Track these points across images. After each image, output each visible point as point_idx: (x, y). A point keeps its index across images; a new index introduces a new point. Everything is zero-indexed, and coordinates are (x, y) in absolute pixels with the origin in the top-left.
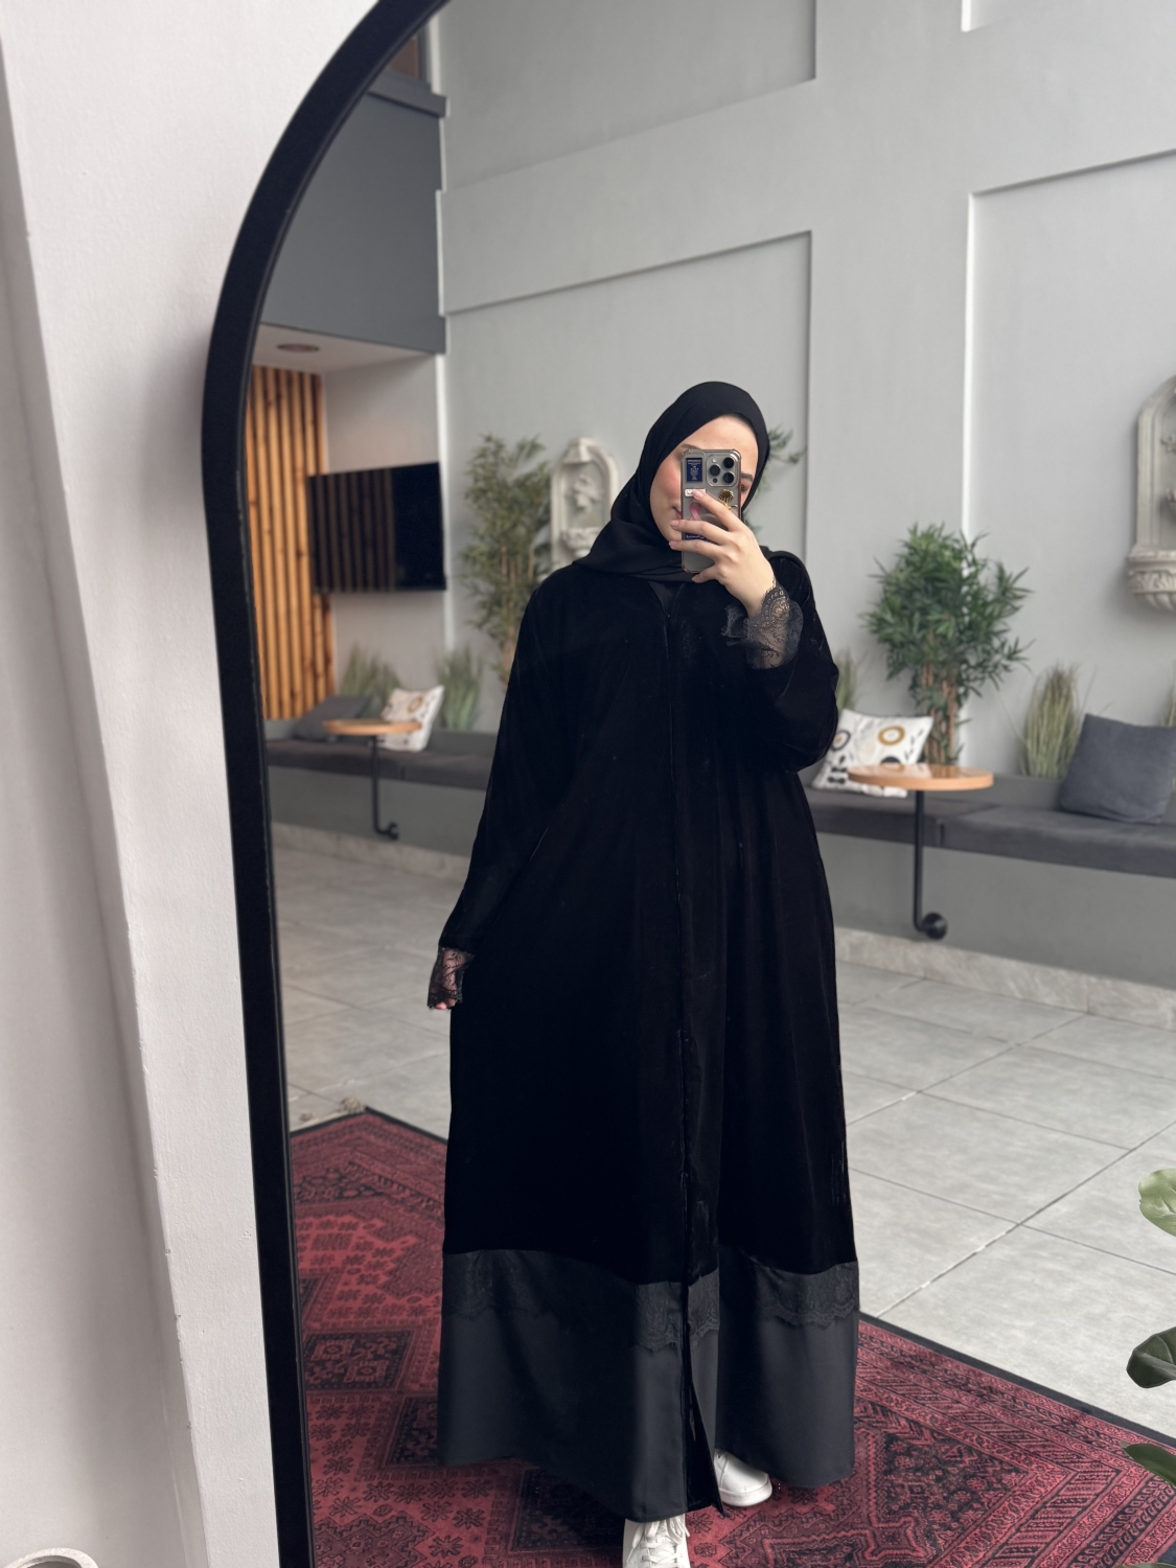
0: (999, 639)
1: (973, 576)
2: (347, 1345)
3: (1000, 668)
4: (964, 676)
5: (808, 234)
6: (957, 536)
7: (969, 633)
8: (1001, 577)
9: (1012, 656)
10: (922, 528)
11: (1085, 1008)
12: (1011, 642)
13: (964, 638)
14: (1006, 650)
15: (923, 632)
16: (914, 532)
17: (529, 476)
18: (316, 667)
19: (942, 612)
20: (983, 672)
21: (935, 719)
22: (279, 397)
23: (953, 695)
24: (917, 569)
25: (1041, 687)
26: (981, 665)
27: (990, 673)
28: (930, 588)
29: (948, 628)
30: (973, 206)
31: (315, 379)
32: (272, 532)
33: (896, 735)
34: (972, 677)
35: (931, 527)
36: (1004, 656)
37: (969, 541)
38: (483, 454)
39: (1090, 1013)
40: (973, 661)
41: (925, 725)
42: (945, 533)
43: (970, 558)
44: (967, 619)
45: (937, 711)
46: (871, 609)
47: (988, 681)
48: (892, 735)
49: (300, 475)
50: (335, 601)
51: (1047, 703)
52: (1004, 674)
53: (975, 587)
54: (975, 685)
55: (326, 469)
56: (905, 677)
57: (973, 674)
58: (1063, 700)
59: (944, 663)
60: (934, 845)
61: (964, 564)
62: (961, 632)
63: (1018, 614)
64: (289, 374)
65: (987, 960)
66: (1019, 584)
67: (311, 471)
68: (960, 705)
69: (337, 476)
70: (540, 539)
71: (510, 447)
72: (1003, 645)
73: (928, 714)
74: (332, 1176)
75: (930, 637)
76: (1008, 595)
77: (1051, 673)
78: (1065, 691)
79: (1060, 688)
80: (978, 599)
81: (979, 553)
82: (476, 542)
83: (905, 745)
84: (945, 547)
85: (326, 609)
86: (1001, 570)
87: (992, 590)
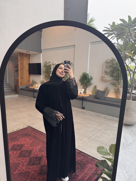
0: (91, 82)
1: (88, 77)
2: (25, 152)
5: (75, 45)
7: (88, 82)
9: (92, 84)
10: (84, 72)
15: (84, 81)
16: (83, 73)
17: (49, 65)
18: (29, 81)
22: (26, 56)
24: (83, 76)
25: (94, 87)
26: (89, 85)
28: (85, 78)
29: (86, 81)
30: (90, 44)
31: (30, 55)
32: (25, 69)
38: (45, 63)
39: (97, 116)
40: (88, 84)
41: (84, 90)
46: (79, 79)
48: (81, 91)
52: (91, 86)
55: (30, 63)
56: (82, 85)
57: (88, 85)
59: (86, 84)
60: (84, 101)
63: (92, 80)
64: (27, 54)
65: (88, 111)
66: (92, 78)
67: (29, 63)
68: (87, 88)
70: (50, 71)
71: (48, 62)
74: (26, 134)
78: (96, 87)
80: (89, 79)
81: (89, 75)
82: (44, 71)
84: (86, 74)
85: (30, 76)
86: (91, 76)
87: (90, 78)
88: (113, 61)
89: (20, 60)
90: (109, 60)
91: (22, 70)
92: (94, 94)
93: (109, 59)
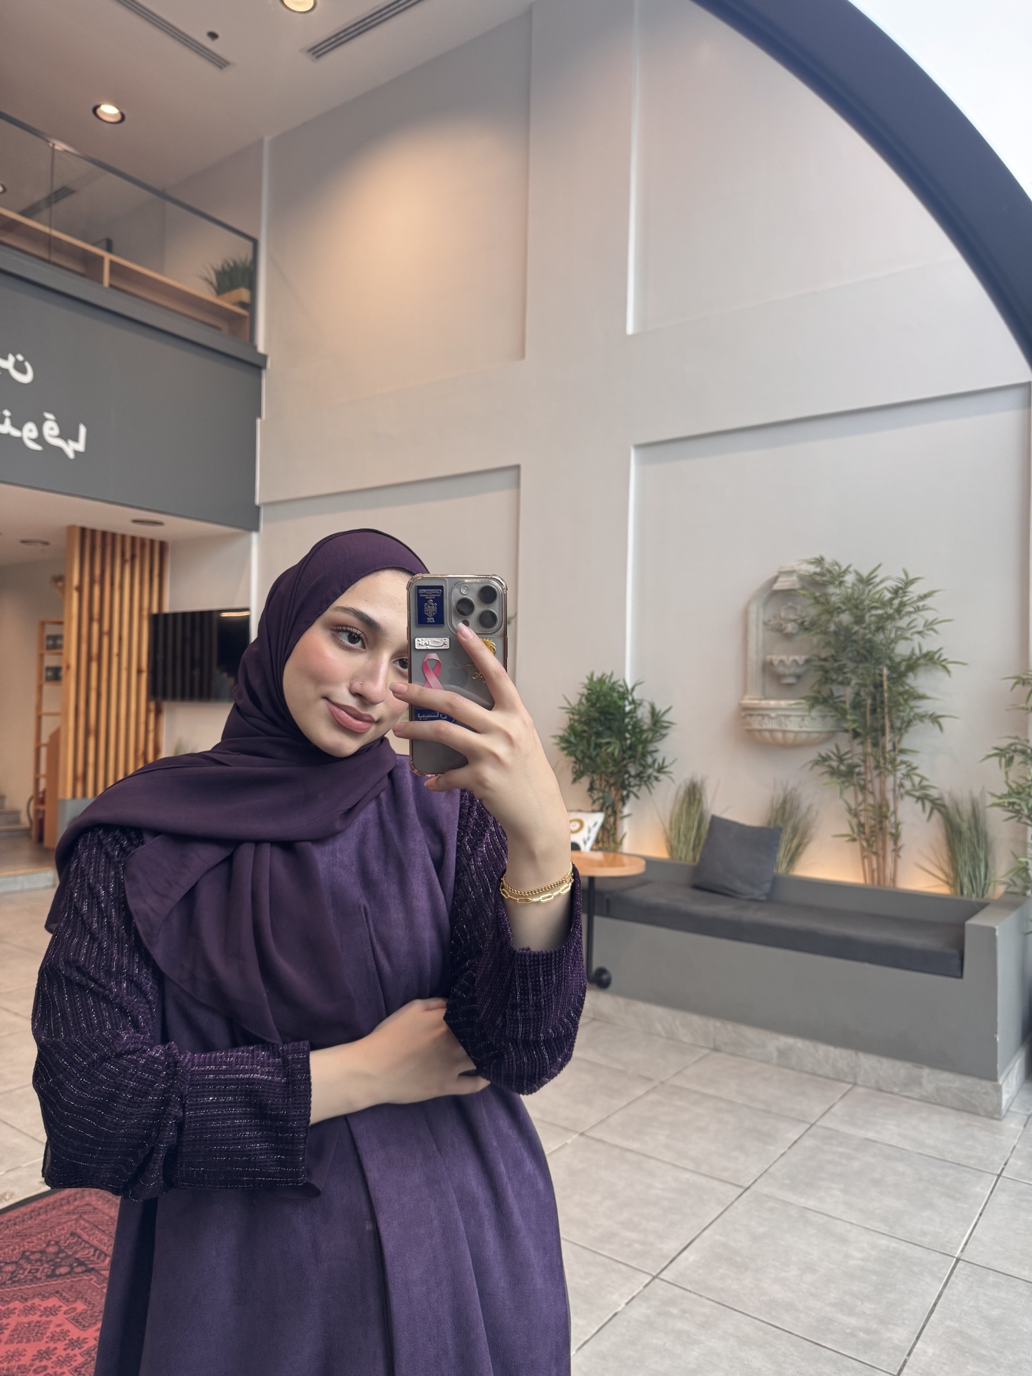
0: (652, 757)
1: (633, 711)
3: (652, 778)
4: (627, 782)
5: (518, 467)
6: (621, 683)
7: (629, 753)
8: (653, 712)
9: (661, 769)
10: (597, 675)
11: (712, 1046)
12: (660, 761)
13: (626, 756)
14: (656, 766)
15: (598, 750)
16: (591, 679)
19: (610, 736)
20: (641, 781)
21: (606, 814)
22: (133, 557)
23: (618, 797)
24: (593, 705)
25: (682, 793)
26: (639, 776)
27: (645, 781)
28: (602, 718)
29: (615, 749)
30: (633, 454)
31: (163, 546)
32: (119, 655)
33: (577, 825)
34: (632, 784)
35: (603, 675)
36: (654, 770)
37: (630, 687)
39: (716, 1049)
40: (633, 772)
41: (599, 818)
42: (614, 679)
43: (630, 698)
44: (628, 742)
45: (607, 808)
46: (561, 733)
47: (644, 788)
49: (145, 613)
50: (166, 705)
51: (685, 805)
52: (655, 783)
53: (634, 720)
54: (635, 789)
55: (167, 609)
56: (585, 782)
57: (633, 781)
58: (696, 802)
59: (612, 773)
60: (602, 915)
61: (627, 703)
62: (624, 752)
63: (666, 739)
64: (143, 540)
65: (641, 1007)
66: (666, 718)
67: (155, 610)
68: (624, 804)
69: (175, 615)
72: (654, 762)
73: (601, 810)
74: (52, 1249)
75: (603, 754)
76: (658, 725)
77: (688, 783)
78: (698, 796)
79: (694, 795)
80: (637, 729)
81: (636, 695)
83: (584, 833)
84: (612, 689)
85: (158, 712)
86: (653, 708)
87: (647, 721)
88: (824, 585)
89: (80, 589)
90: (794, 578)
91: (94, 666)
92: (688, 856)
93: (791, 572)
